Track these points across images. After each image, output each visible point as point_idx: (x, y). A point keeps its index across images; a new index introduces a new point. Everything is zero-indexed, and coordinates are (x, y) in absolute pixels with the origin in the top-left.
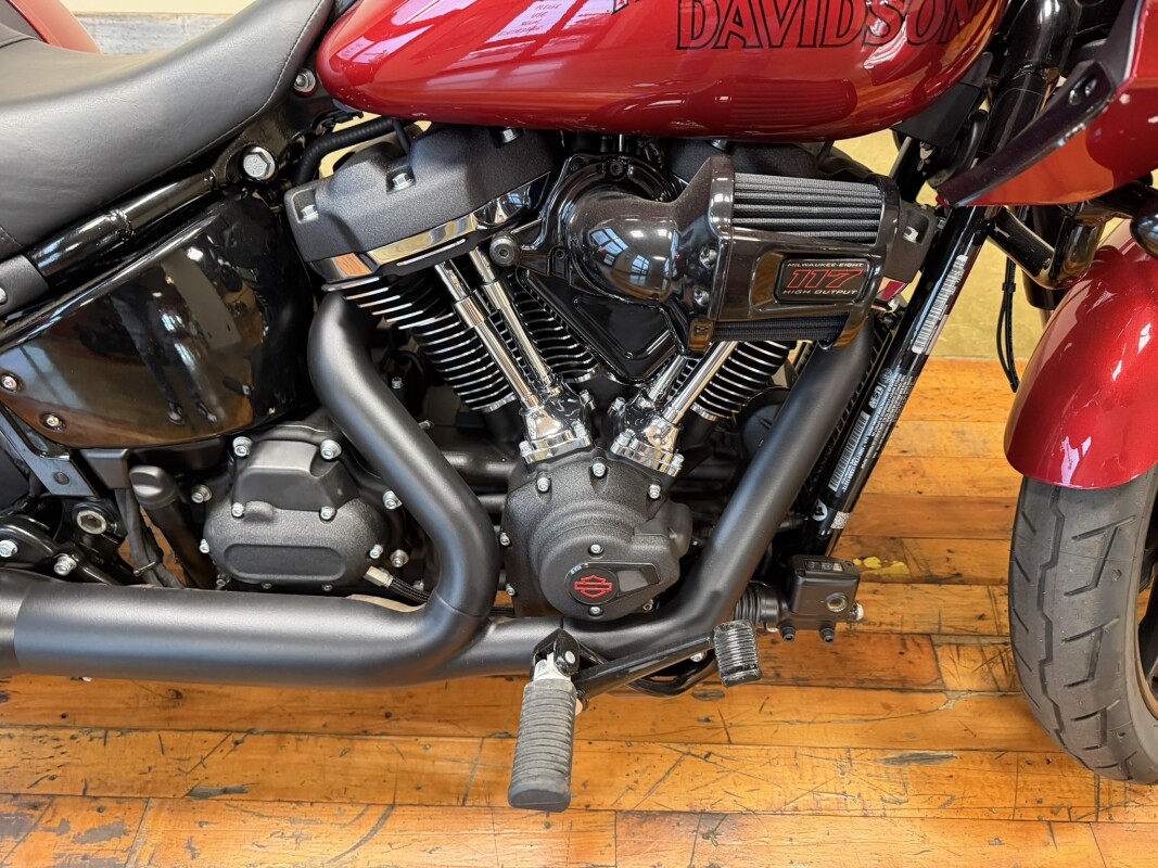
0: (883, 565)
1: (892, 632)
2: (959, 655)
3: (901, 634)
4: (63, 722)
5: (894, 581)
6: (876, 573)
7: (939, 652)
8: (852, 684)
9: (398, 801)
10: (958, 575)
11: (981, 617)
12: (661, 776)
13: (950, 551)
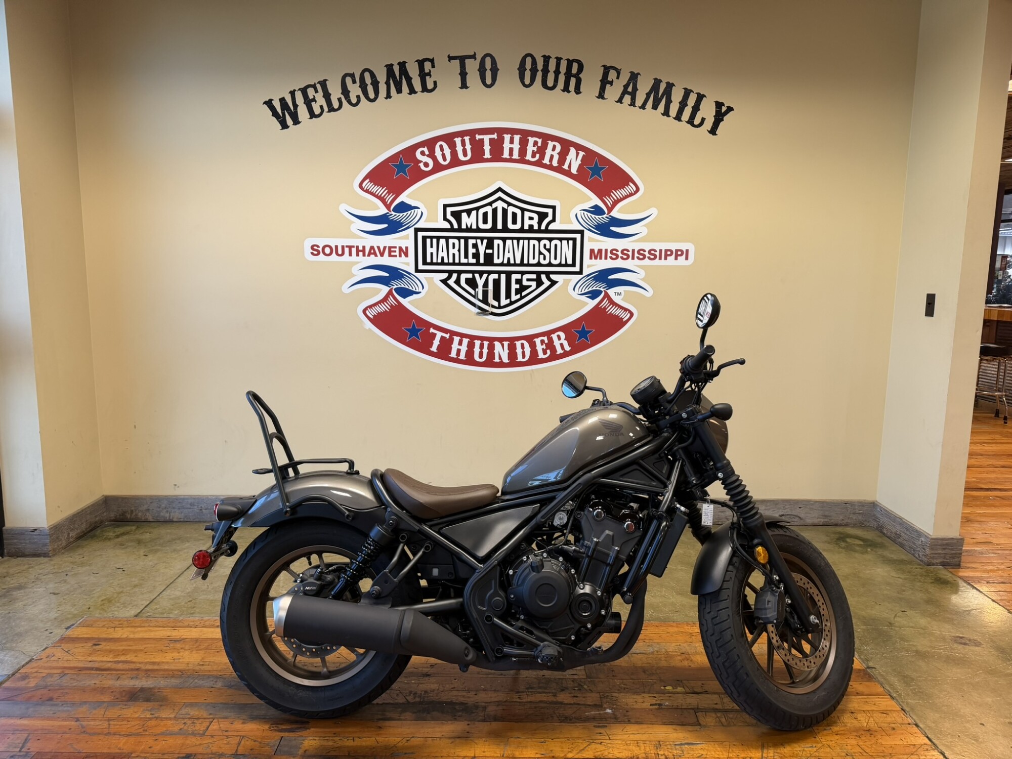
0: (673, 689)
1: (677, 708)
2: (706, 715)
3: (681, 709)
4: (334, 735)
5: (678, 693)
6: (671, 691)
7: (698, 714)
8: (660, 723)
9: (476, 756)
10: (707, 691)
11: (716, 704)
12: (582, 748)
13: (703, 684)
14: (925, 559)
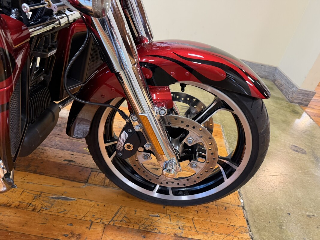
14: (291, 99)
